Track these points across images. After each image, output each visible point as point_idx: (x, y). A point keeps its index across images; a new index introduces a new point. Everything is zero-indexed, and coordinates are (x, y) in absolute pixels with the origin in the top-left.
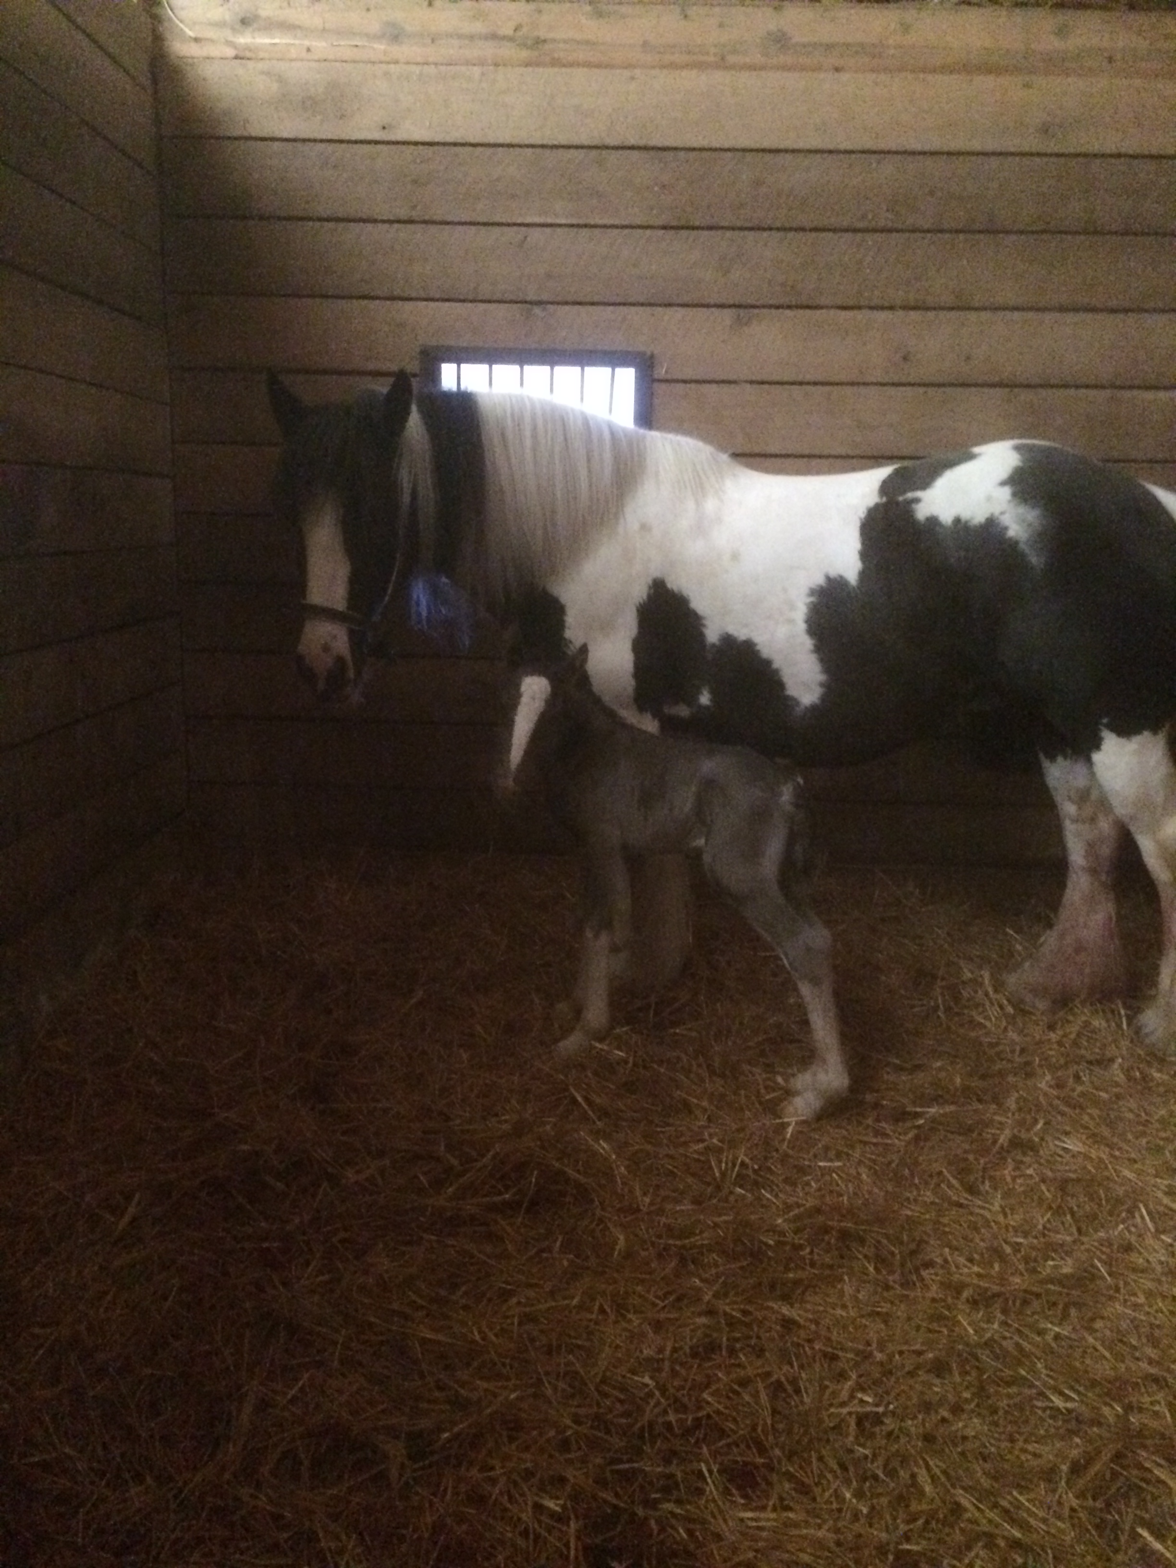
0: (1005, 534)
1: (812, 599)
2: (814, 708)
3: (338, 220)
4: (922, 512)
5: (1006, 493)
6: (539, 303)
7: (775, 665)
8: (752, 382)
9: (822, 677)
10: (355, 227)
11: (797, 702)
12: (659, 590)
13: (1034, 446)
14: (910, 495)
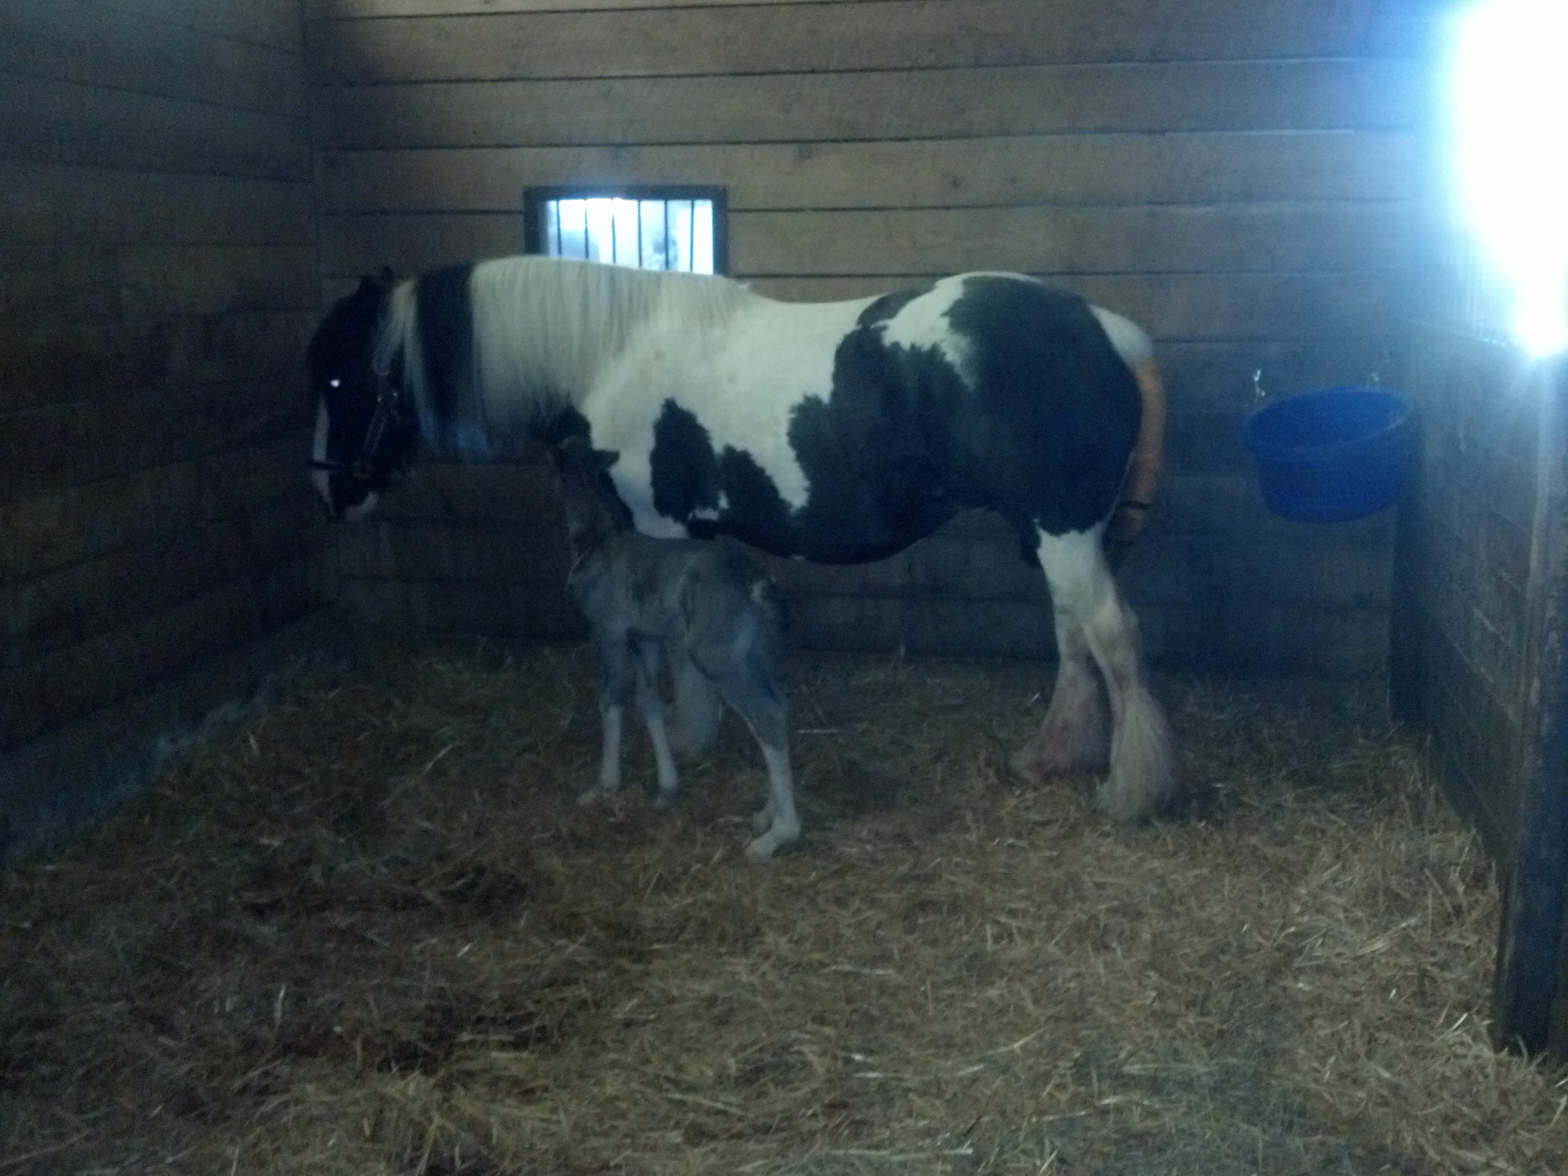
0: (943, 359)
1: (793, 415)
2: (803, 509)
3: (449, 81)
4: (888, 338)
5: (945, 322)
6: (624, 145)
7: (769, 472)
8: (817, 210)
9: (806, 483)
10: (466, 87)
11: (790, 506)
12: (672, 411)
13: (975, 278)
14: (881, 323)
